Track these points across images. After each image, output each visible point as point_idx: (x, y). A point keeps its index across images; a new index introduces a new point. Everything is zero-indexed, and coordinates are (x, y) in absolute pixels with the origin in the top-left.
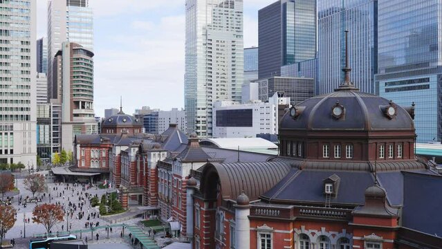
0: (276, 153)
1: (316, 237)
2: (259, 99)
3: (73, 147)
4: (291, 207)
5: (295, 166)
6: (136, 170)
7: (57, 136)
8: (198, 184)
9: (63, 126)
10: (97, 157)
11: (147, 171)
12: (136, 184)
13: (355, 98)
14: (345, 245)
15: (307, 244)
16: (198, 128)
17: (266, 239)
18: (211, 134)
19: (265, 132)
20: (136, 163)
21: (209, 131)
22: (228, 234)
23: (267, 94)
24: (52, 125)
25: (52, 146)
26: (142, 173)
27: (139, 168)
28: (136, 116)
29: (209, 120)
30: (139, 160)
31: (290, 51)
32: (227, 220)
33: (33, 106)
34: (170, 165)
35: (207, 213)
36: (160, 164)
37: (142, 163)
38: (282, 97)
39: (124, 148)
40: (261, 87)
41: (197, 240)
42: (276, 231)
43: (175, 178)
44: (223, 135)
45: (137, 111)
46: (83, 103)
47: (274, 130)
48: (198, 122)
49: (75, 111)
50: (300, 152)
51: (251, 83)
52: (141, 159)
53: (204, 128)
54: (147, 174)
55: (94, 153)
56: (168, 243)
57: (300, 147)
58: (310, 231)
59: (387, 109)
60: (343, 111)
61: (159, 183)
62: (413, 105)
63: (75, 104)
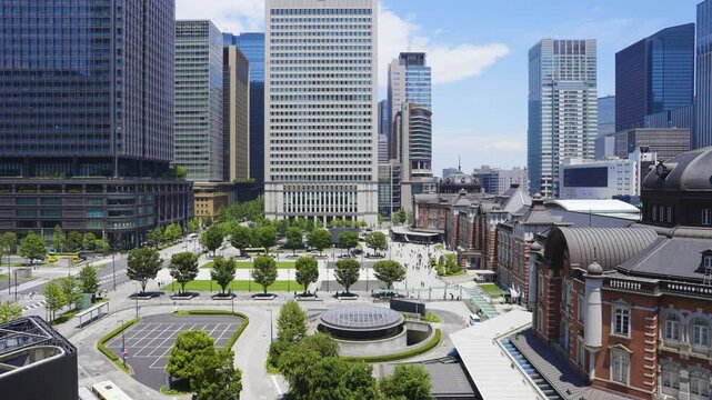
0: (638, 217)
1: (689, 318)
2: (616, 154)
3: (411, 207)
4: (655, 281)
5: (663, 234)
6: (474, 232)
7: (397, 196)
8: (543, 250)
11: (486, 233)
12: (474, 246)
15: (676, 325)
16: (543, 188)
17: (622, 315)
18: (557, 196)
19: (623, 193)
20: (475, 224)
22: (576, 306)
23: (626, 150)
24: (392, 185)
25: (392, 206)
26: (480, 235)
28: (475, 175)
29: (555, 180)
30: (478, 222)
31: (657, 98)
33: (375, 166)
35: (552, 281)
36: (500, 226)
37: (480, 224)
38: (646, 152)
39: (462, 210)
40: (619, 142)
42: (636, 307)
44: (572, 196)
46: (421, 163)
47: (635, 191)
48: (544, 182)
49: (414, 172)
52: (480, 220)
53: (549, 188)
54: (486, 237)
55: (433, 214)
56: (508, 310)
57: (670, 211)
58: (682, 310)
63: (414, 165)
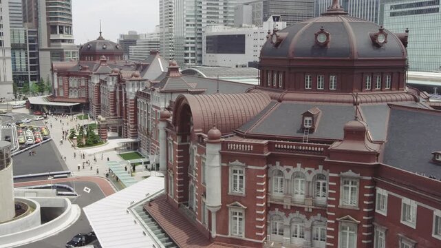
1: (291, 173)
3: (50, 75)
4: (265, 142)
5: (275, 98)
6: (115, 100)
7: (35, 64)
9: (40, 53)
10: (76, 86)
11: (126, 102)
12: (116, 115)
13: (342, 23)
14: (321, 182)
15: (282, 180)
17: (238, 175)
18: (200, 62)
20: (115, 92)
21: (198, 59)
23: (261, 18)
24: (28, 51)
25: (29, 74)
26: (121, 103)
27: (118, 98)
29: (198, 46)
30: (118, 90)
32: (199, 155)
33: (6, 30)
34: (148, 96)
35: (180, 147)
36: (139, 94)
37: (121, 93)
38: (277, 21)
39: (103, 77)
40: (256, 10)
41: (171, 175)
42: (249, 167)
43: (154, 109)
45: (121, 36)
46: (61, 28)
49: (53, 37)
50: (281, 83)
51: (245, 6)
52: (120, 88)
54: (126, 105)
55: (74, 82)
57: (281, 77)
58: (286, 167)
59: (376, 36)
60: (328, 38)
61: (139, 114)
62: (407, 31)
63: (52, 29)
